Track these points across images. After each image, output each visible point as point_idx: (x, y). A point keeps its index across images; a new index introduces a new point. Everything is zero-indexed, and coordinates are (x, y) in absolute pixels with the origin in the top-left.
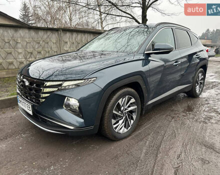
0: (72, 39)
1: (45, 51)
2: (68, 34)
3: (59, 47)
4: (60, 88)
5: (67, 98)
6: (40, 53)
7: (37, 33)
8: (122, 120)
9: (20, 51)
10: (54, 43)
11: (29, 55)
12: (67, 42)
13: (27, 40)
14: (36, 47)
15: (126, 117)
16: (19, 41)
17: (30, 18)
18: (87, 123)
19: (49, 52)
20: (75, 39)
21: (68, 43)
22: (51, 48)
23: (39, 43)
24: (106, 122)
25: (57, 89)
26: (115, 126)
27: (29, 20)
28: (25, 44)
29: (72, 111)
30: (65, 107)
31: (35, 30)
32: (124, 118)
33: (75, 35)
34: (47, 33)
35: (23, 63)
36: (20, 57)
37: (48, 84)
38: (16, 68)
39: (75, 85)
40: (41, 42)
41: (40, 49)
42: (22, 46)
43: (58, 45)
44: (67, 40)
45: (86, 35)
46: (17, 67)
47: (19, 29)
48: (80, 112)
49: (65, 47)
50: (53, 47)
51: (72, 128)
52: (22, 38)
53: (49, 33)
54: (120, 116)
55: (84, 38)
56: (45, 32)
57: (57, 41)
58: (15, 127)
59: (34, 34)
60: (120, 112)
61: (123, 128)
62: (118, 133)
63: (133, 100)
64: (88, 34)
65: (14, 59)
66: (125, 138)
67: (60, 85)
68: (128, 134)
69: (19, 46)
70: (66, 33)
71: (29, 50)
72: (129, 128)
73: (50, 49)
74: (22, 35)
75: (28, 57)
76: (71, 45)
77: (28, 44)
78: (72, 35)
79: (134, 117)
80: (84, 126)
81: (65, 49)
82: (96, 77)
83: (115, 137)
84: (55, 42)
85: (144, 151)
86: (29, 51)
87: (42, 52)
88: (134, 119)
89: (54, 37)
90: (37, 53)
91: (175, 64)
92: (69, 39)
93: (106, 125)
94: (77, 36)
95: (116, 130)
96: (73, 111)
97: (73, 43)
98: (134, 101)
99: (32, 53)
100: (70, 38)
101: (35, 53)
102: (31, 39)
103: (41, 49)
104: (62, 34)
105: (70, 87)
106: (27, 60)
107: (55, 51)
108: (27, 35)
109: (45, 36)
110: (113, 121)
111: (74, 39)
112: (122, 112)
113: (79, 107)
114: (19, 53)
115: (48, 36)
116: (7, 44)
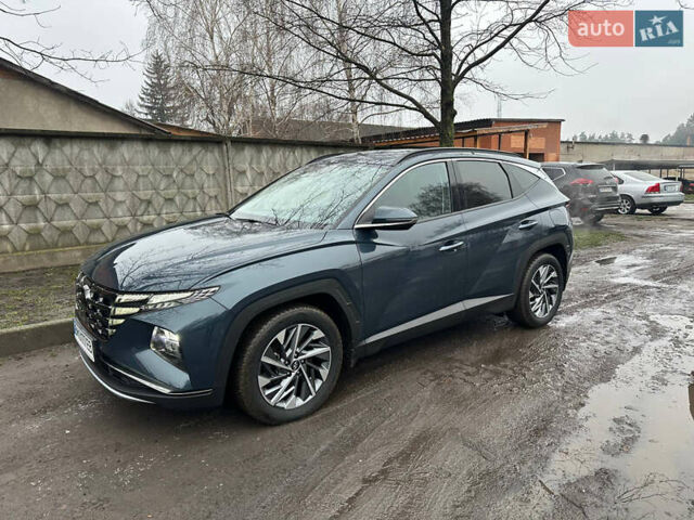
0: (259, 163)
1: (186, 195)
2: (248, 152)
3: (222, 185)
4: (143, 307)
5: (156, 328)
6: (170, 200)
7: (165, 152)
8: (289, 380)
9: (120, 196)
10: (208, 175)
11: (143, 207)
12: (244, 172)
13: (138, 169)
14: (162, 187)
15: (300, 370)
16: (120, 173)
17: (172, 92)
18: (195, 382)
19: (195, 199)
20: (268, 163)
21: (248, 174)
22: (202, 188)
23: (169, 176)
24: (242, 382)
25: (137, 310)
26: (268, 392)
27: (169, 99)
28: (134, 179)
29: (167, 356)
30: (154, 347)
31: (161, 144)
32: (293, 374)
33: (266, 153)
34: (190, 150)
35: (126, 226)
36: (120, 214)
37: (124, 298)
38: (108, 241)
39: (175, 301)
40: (175, 175)
41: (173, 191)
42: (126, 184)
43: (220, 179)
44: (246, 166)
45: (298, 152)
46: (110, 238)
47: (119, 143)
48: (181, 359)
49: (239, 183)
50: (206, 185)
51: (166, 391)
52: (127, 164)
53: (196, 149)
54: (282, 370)
55: (291, 158)
56: (186, 147)
57: (217, 170)
58: (69, 388)
59: (156, 152)
60: (282, 360)
61: (293, 396)
62: (275, 406)
63: (318, 334)
64: (304, 150)
65: (105, 217)
66: (297, 419)
67: (144, 302)
68: (304, 411)
69: (119, 184)
70: (243, 149)
71: (142, 194)
72: (310, 397)
73: (198, 191)
74: (126, 156)
75: (139, 213)
76: (254, 180)
77: (141, 180)
78: (260, 151)
79: (324, 372)
80: (191, 388)
81: (239, 189)
82: (219, 286)
83: (267, 416)
84: (211, 173)
85: (323, 447)
86: (142, 197)
87: (177, 199)
88: (325, 378)
89: (209, 159)
90: (161, 200)
91: (443, 248)
92: (250, 164)
93: (241, 388)
94: (273, 155)
95: (272, 401)
96: (169, 356)
97: (262, 173)
98: (322, 335)
99: (149, 202)
100: (254, 161)
101: (158, 201)
102: (150, 167)
103: (175, 191)
104: (232, 152)
105: (166, 306)
106: (138, 220)
107: (212, 194)
108: (140, 158)
109: (187, 159)
110: (263, 381)
111: (263, 161)
112: (288, 360)
113: (180, 349)
114: (117, 203)
115: (195, 159)
116: (89, 181)
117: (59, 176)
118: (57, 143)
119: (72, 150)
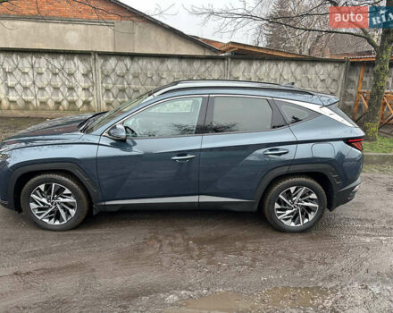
2: (242, 65)
7: (190, 65)
13: (175, 74)
16: (165, 76)
20: (256, 73)
28: (172, 79)
33: (255, 65)
34: (205, 64)
42: (167, 82)
44: (240, 74)
47: (166, 59)
52: (170, 71)
53: (209, 64)
59: (186, 65)
69: (164, 82)
70: (239, 63)
74: (170, 67)
89: (216, 69)
91: (176, 158)
100: (247, 71)
102: (181, 73)
108: (176, 68)
109: (203, 69)
115: (207, 69)
116: (149, 80)
117: (136, 76)
118: (136, 59)
119: (142, 63)
